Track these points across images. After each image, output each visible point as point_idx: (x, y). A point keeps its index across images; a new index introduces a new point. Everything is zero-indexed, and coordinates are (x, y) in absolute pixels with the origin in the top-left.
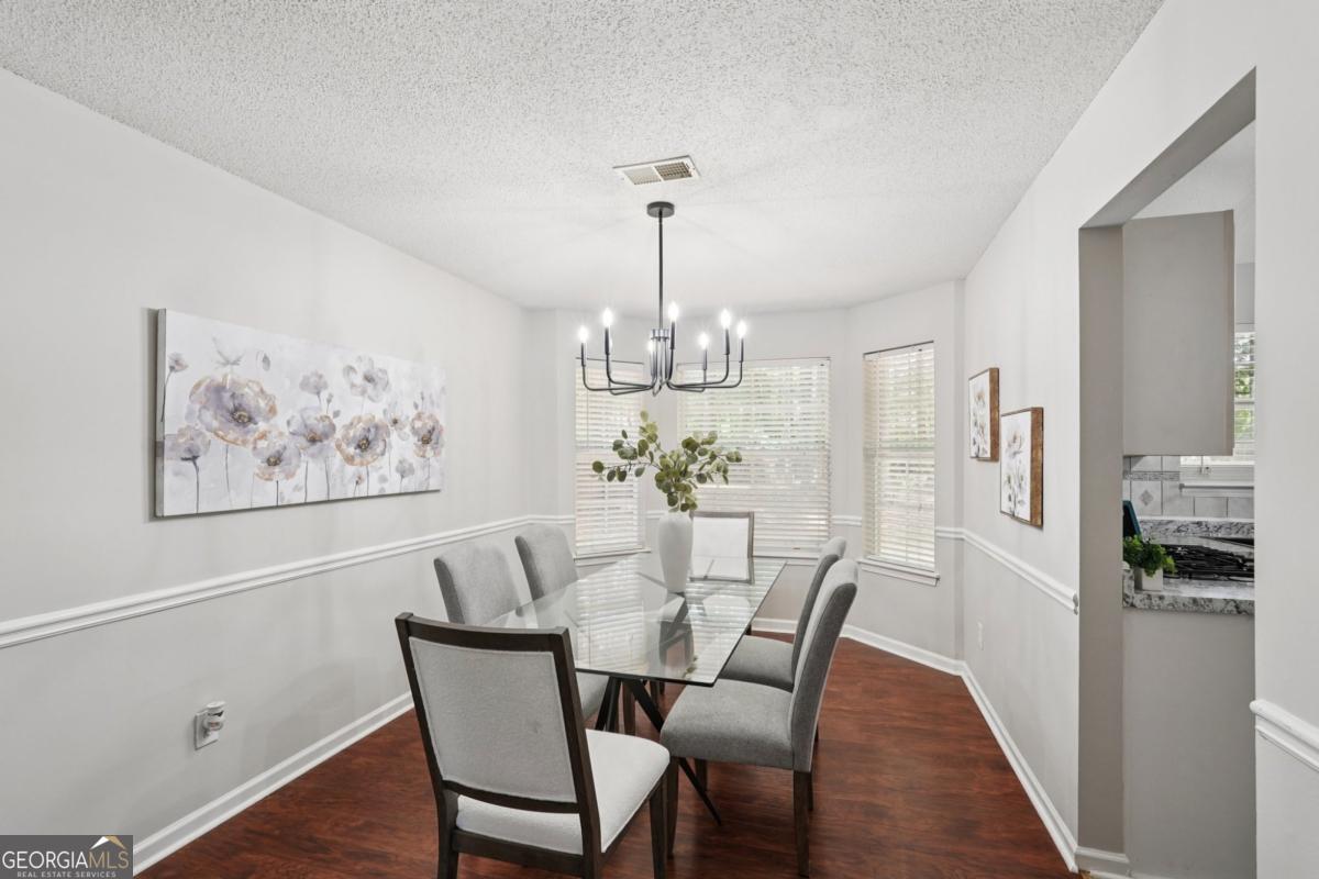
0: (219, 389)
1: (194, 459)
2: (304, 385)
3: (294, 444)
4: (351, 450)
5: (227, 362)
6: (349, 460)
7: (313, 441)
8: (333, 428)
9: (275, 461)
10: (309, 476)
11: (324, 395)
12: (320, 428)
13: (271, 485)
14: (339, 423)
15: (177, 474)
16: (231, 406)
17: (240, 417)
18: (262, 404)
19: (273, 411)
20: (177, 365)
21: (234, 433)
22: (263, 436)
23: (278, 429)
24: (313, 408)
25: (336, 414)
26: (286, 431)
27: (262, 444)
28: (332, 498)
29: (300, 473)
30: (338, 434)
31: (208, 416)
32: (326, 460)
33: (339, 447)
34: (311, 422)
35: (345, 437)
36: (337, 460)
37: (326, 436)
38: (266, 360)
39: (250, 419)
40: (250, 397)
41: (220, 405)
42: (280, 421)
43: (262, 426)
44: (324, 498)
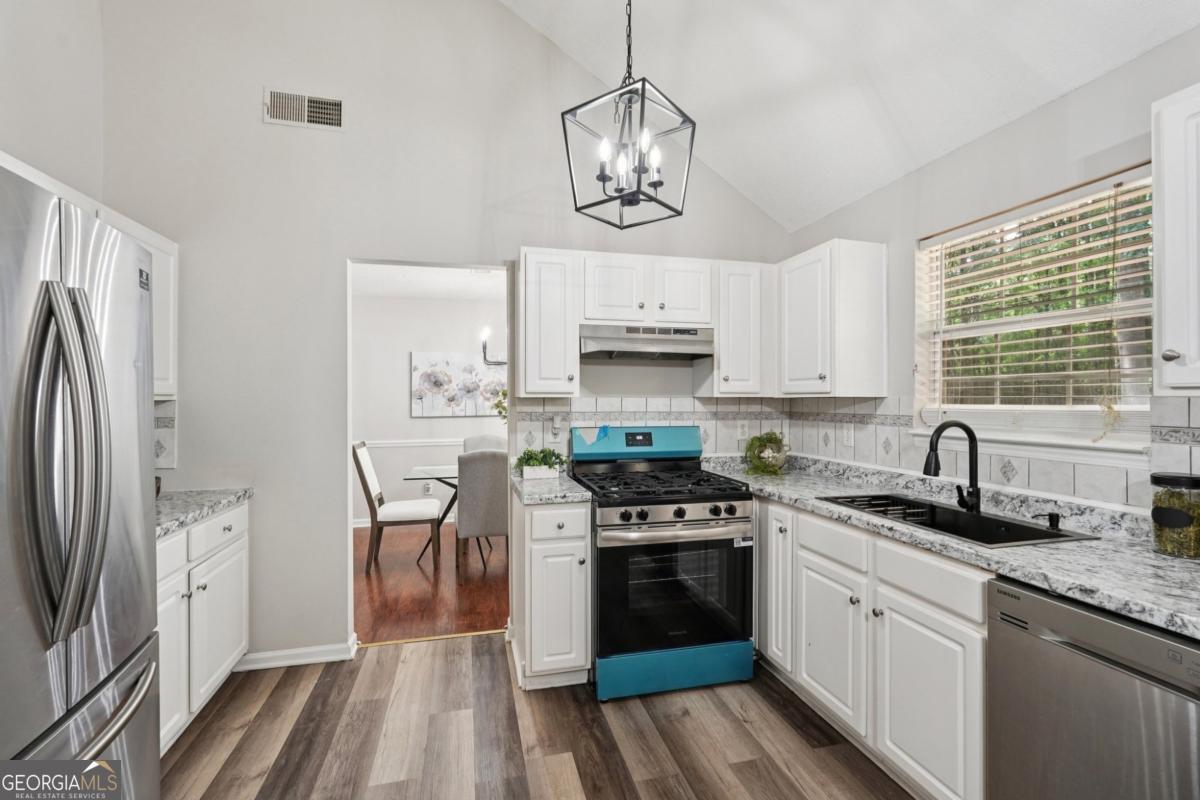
0: (429, 376)
1: (421, 399)
2: (465, 370)
3: (459, 394)
4: (489, 395)
5: (432, 365)
6: (488, 399)
7: (469, 392)
8: (479, 386)
9: (451, 400)
10: (467, 405)
11: (474, 374)
12: (471, 387)
13: (450, 409)
14: (481, 384)
15: (416, 403)
16: (434, 380)
17: (437, 384)
18: (446, 379)
19: (450, 381)
20: (416, 369)
21: (435, 389)
22: (447, 391)
23: (453, 388)
24: (469, 379)
25: (480, 381)
26: (456, 388)
27: (446, 394)
28: (479, 414)
29: (463, 405)
30: (482, 388)
31: (426, 384)
32: (475, 399)
33: (482, 394)
34: (467, 385)
35: (485, 390)
36: (480, 399)
37: (475, 389)
38: (447, 363)
39: (441, 385)
40: (441, 378)
41: (430, 380)
42: (453, 385)
43: (446, 387)
44: (474, 414)
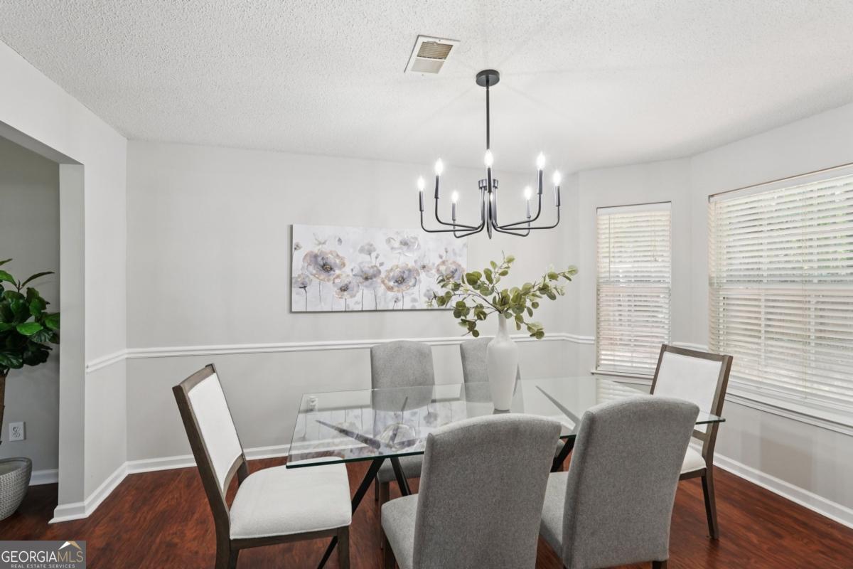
0: (316, 256)
1: (305, 287)
2: (362, 250)
3: (354, 281)
4: (391, 284)
5: (320, 243)
6: (390, 289)
7: (366, 279)
8: (379, 272)
9: (344, 289)
10: (364, 297)
11: (374, 255)
12: (371, 272)
13: (343, 301)
14: (383, 269)
15: (297, 294)
16: (322, 263)
17: (326, 268)
18: (338, 261)
19: (343, 265)
20: (298, 247)
21: (323, 275)
22: (338, 277)
23: (346, 274)
24: (368, 262)
25: (381, 264)
26: (351, 274)
27: (337, 281)
28: (378, 309)
29: (359, 295)
30: (383, 275)
31: (311, 268)
32: (374, 289)
33: (383, 282)
34: (366, 269)
35: (387, 277)
36: (381, 289)
37: (374, 276)
38: (340, 240)
39: (331, 269)
40: (331, 259)
41: (316, 263)
42: (347, 270)
43: (337, 272)
44: (373, 308)
